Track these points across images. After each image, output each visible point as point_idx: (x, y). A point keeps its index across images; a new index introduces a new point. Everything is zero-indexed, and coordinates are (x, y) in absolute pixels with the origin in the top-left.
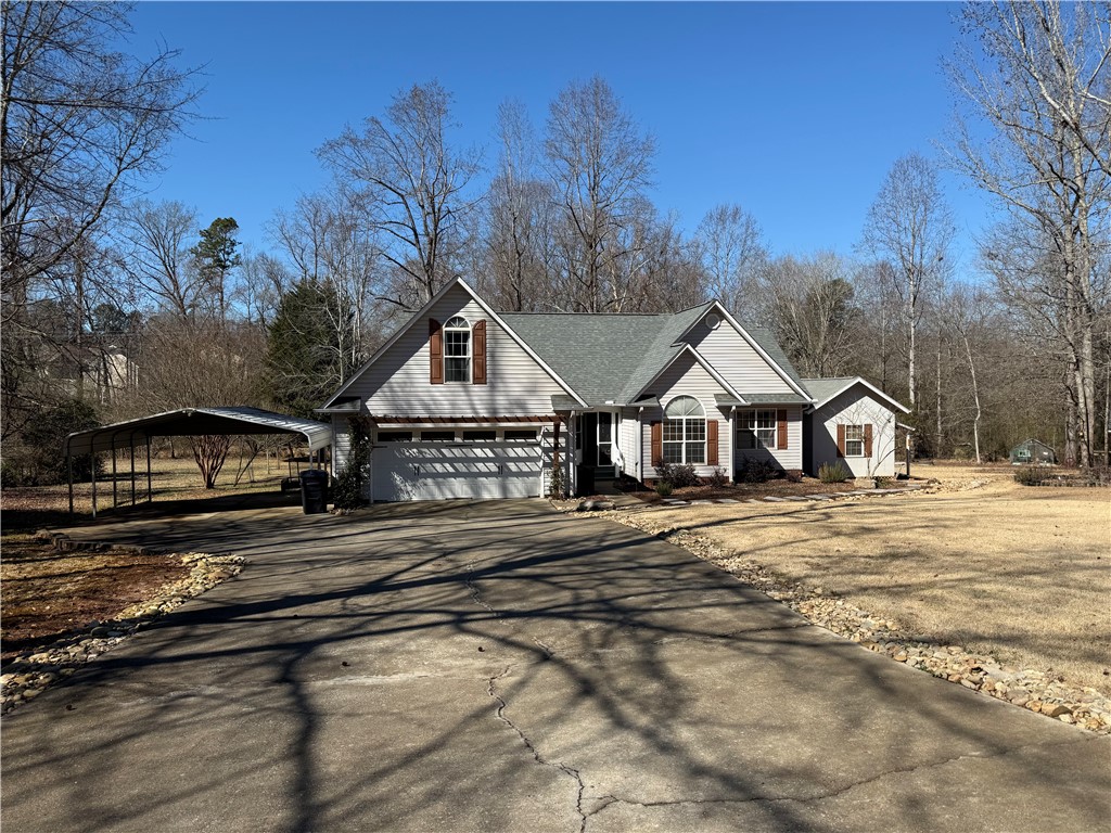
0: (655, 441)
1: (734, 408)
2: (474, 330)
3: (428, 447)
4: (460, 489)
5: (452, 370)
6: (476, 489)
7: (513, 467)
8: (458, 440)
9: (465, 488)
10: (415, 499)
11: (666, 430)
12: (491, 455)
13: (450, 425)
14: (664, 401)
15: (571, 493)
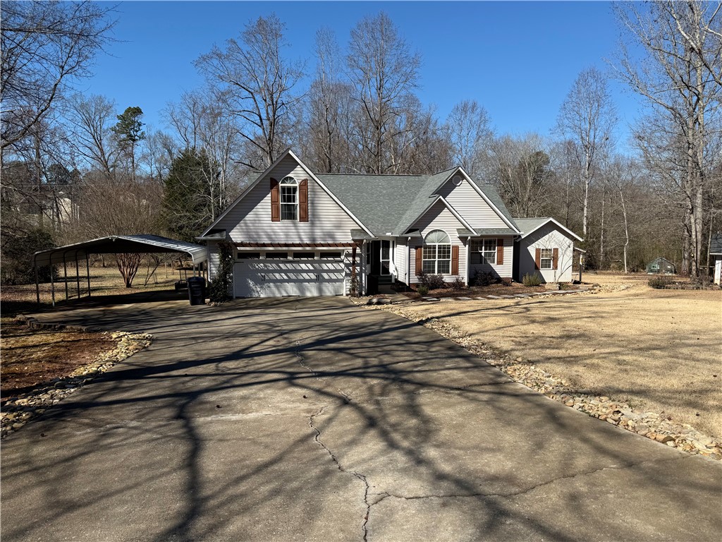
0: (418, 259)
1: (469, 238)
2: (300, 185)
3: (271, 262)
4: (292, 290)
5: (286, 212)
6: (302, 290)
7: (325, 276)
8: (290, 258)
9: (295, 289)
10: (262, 296)
11: (425, 252)
12: (311, 268)
13: (284, 248)
14: (424, 233)
15: (363, 293)
